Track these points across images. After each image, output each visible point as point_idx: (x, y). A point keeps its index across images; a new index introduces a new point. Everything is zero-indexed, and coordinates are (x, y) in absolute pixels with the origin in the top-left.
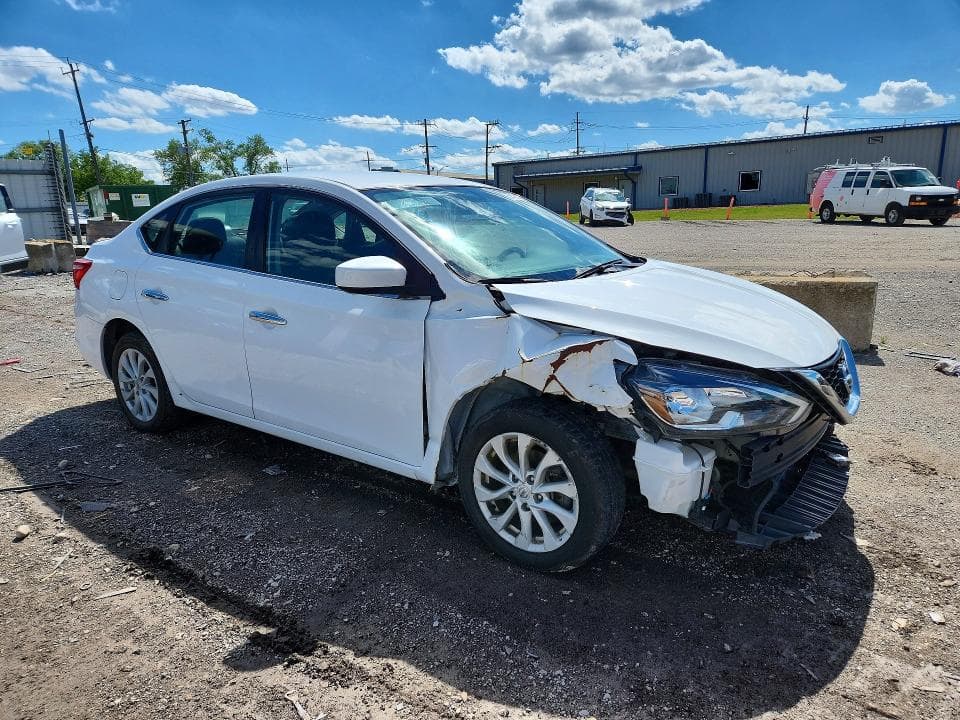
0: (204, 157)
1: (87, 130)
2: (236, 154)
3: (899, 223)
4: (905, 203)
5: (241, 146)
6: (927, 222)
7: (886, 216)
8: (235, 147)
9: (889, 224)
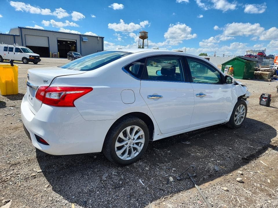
3: (27, 63)
4: (28, 57)
6: (32, 63)
7: (22, 61)
9: (24, 63)
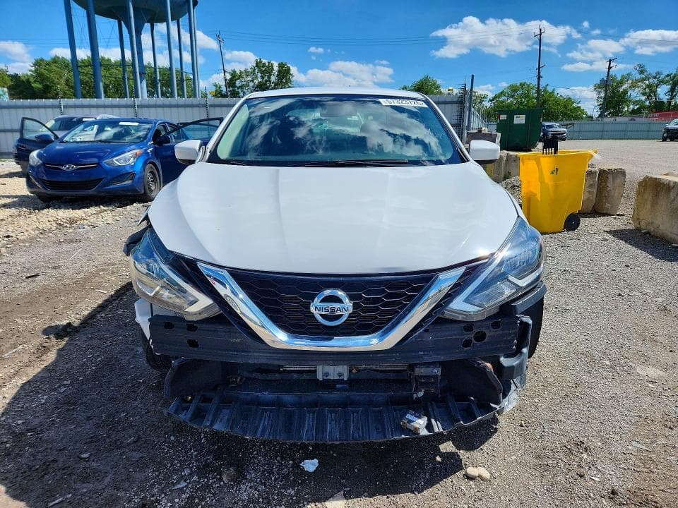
0: (633, 86)
1: (539, 73)
2: (662, 82)
5: (668, 76)
8: (662, 76)
